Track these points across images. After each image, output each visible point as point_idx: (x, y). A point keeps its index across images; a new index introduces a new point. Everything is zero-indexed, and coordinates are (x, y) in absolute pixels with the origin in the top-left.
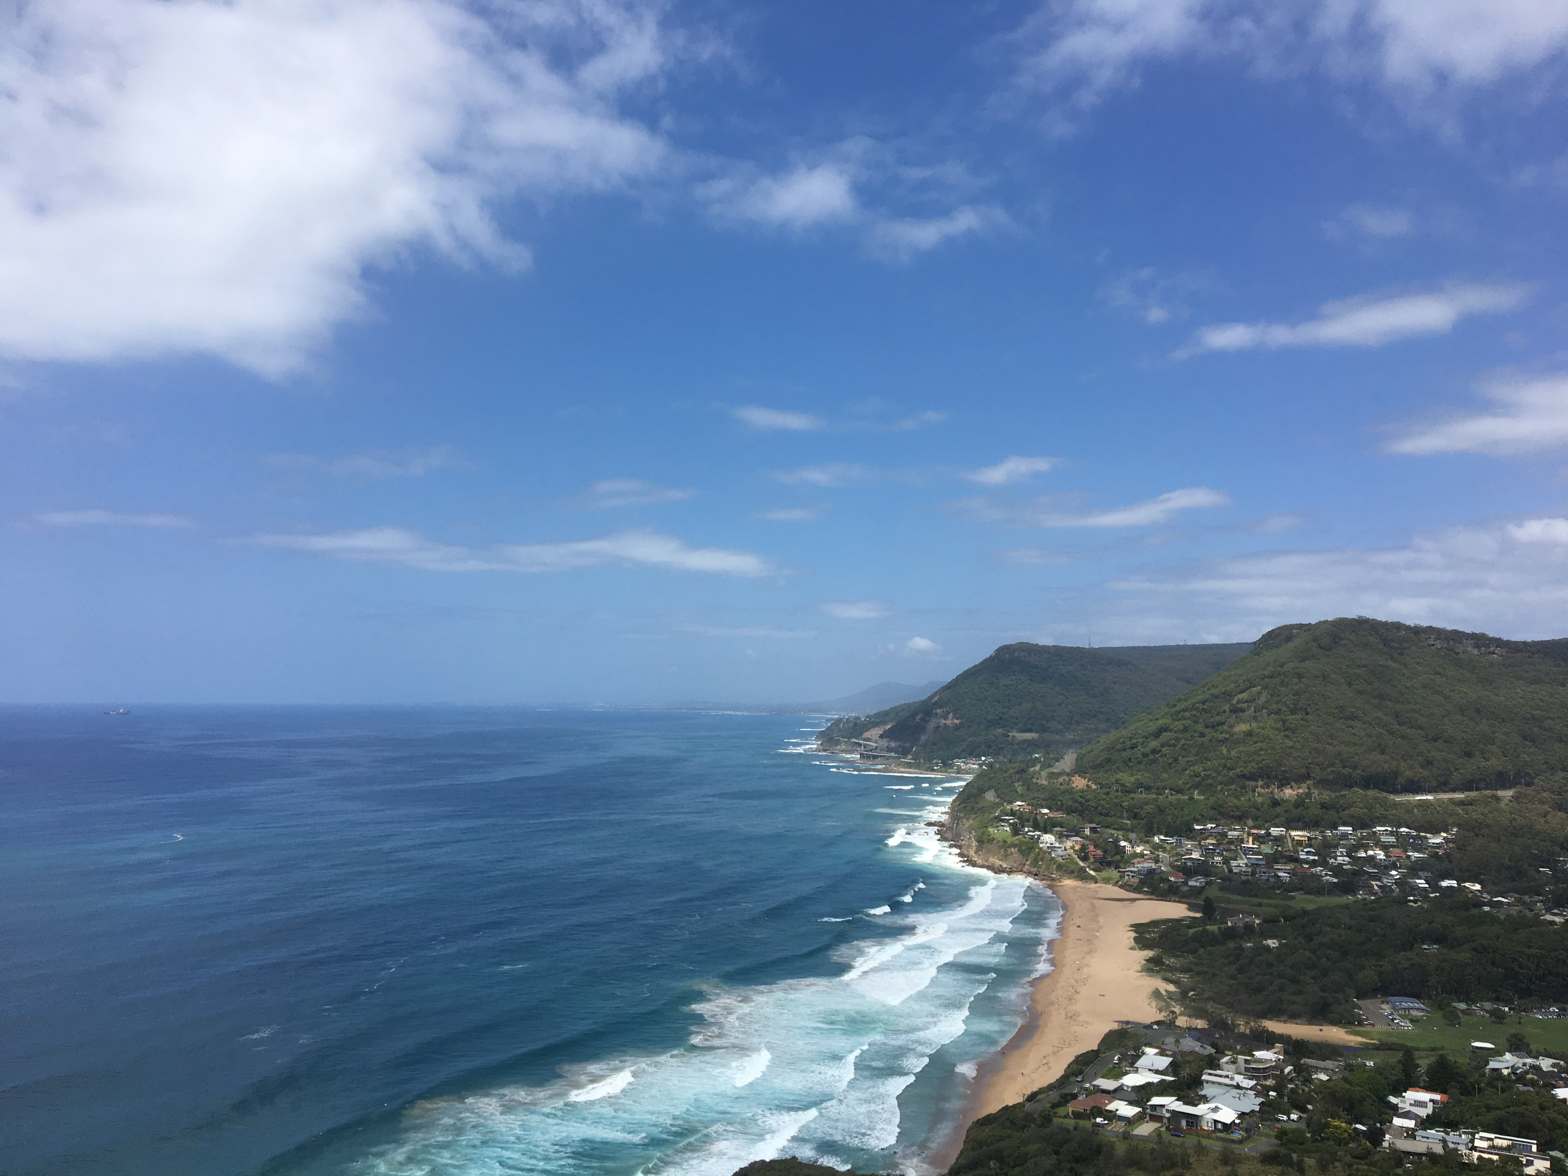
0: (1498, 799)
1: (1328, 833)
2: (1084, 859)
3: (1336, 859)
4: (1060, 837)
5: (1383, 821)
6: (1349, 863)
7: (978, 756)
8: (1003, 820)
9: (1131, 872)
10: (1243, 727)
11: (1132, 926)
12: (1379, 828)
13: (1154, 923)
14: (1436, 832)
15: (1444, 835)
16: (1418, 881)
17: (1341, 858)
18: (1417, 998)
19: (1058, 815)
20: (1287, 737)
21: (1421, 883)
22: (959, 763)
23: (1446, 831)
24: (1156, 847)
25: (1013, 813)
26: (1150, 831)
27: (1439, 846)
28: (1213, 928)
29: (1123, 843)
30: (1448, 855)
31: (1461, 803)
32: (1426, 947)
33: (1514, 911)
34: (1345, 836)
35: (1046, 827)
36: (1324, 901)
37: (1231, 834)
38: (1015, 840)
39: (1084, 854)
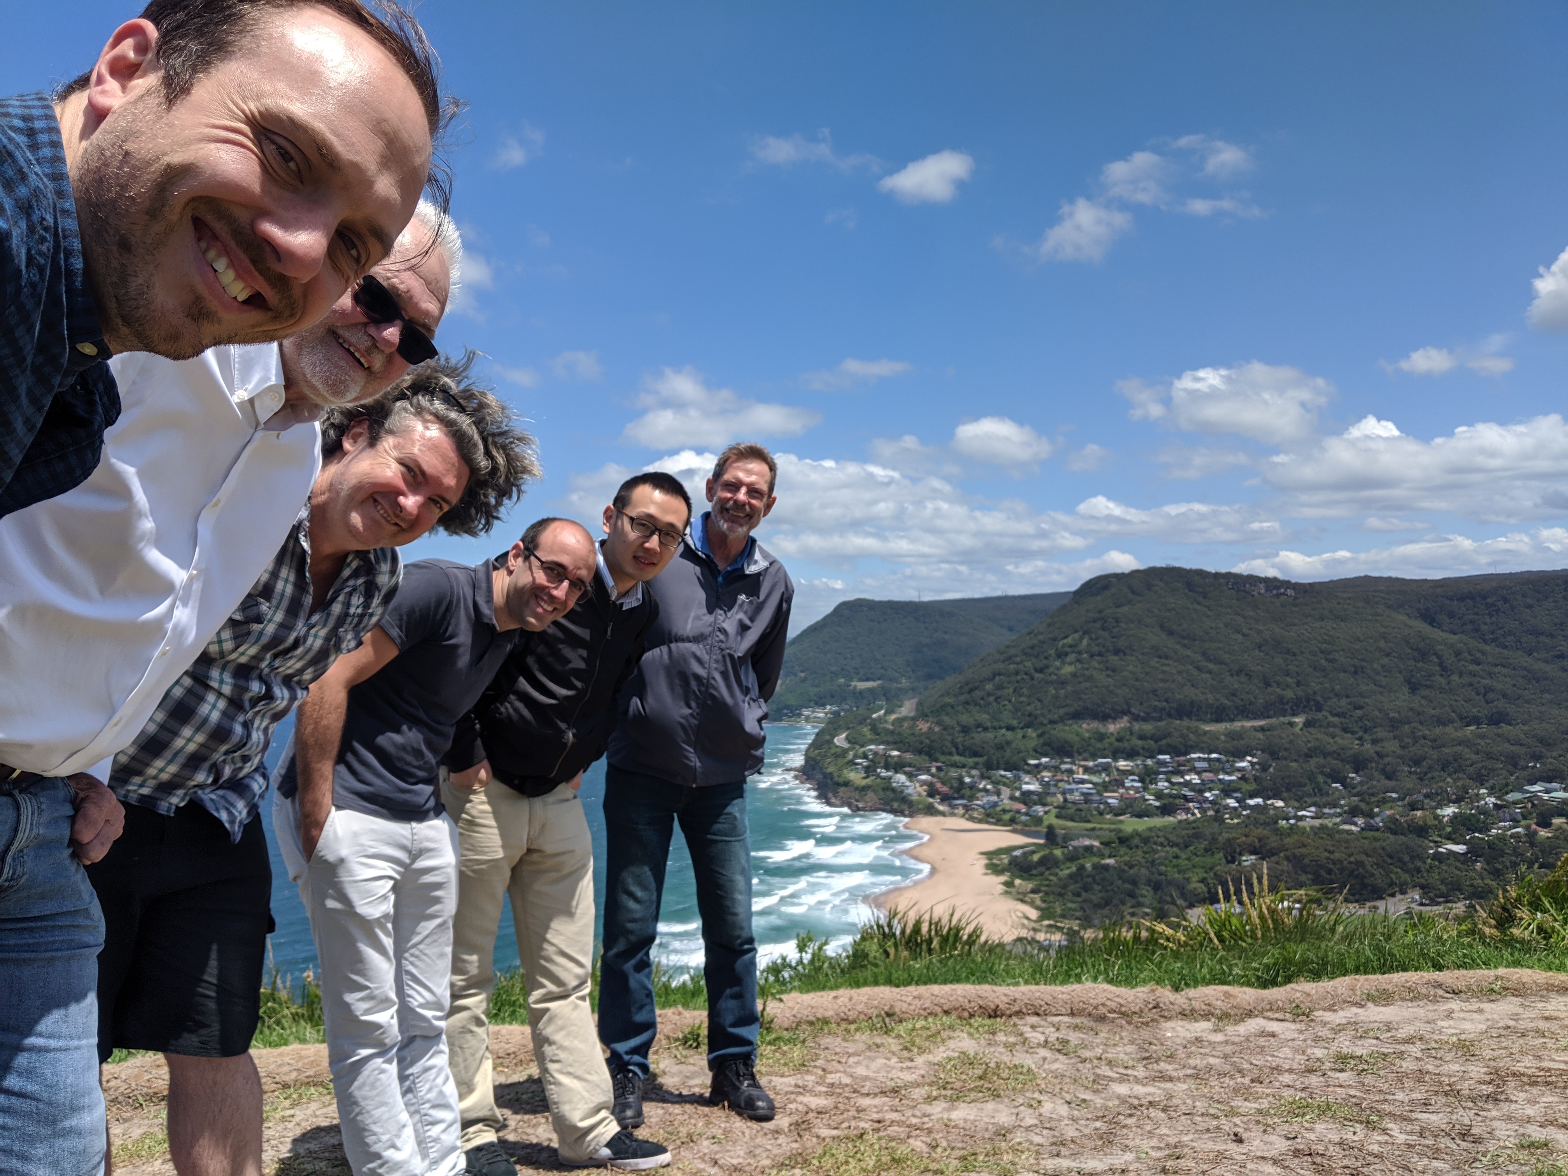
0: (1292, 724)
1: (1149, 762)
2: (932, 795)
3: (1157, 785)
7: (824, 705)
10: (1068, 669)
11: (983, 853)
12: (1191, 755)
13: (1001, 851)
14: (1241, 757)
15: (1249, 758)
19: (908, 756)
20: (1109, 676)
21: (1232, 803)
22: (808, 712)
23: (1252, 756)
25: (865, 756)
31: (1262, 729)
32: (1244, 858)
33: (1317, 823)
34: (1164, 763)
36: (1149, 822)
37: (1064, 767)
38: (868, 782)
39: (932, 791)
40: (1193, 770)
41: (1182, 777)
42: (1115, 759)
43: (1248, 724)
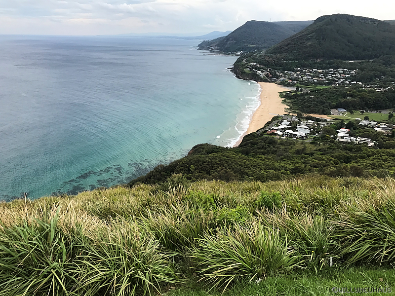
1: (327, 70)
4: (262, 72)
5: (340, 67)
6: (331, 78)
7: (240, 51)
8: (248, 67)
9: (279, 80)
11: (279, 93)
13: (284, 92)
15: (355, 70)
16: (347, 82)
17: (329, 76)
18: (344, 109)
19: (262, 66)
20: (320, 46)
24: (285, 74)
25: (250, 65)
26: (284, 70)
27: (353, 73)
28: (298, 93)
29: (277, 73)
30: (355, 76)
32: (348, 97)
33: (370, 89)
35: (259, 69)
37: (304, 71)
38: (250, 72)
39: (267, 75)
40: (339, 73)
41: (335, 75)
42: (318, 69)
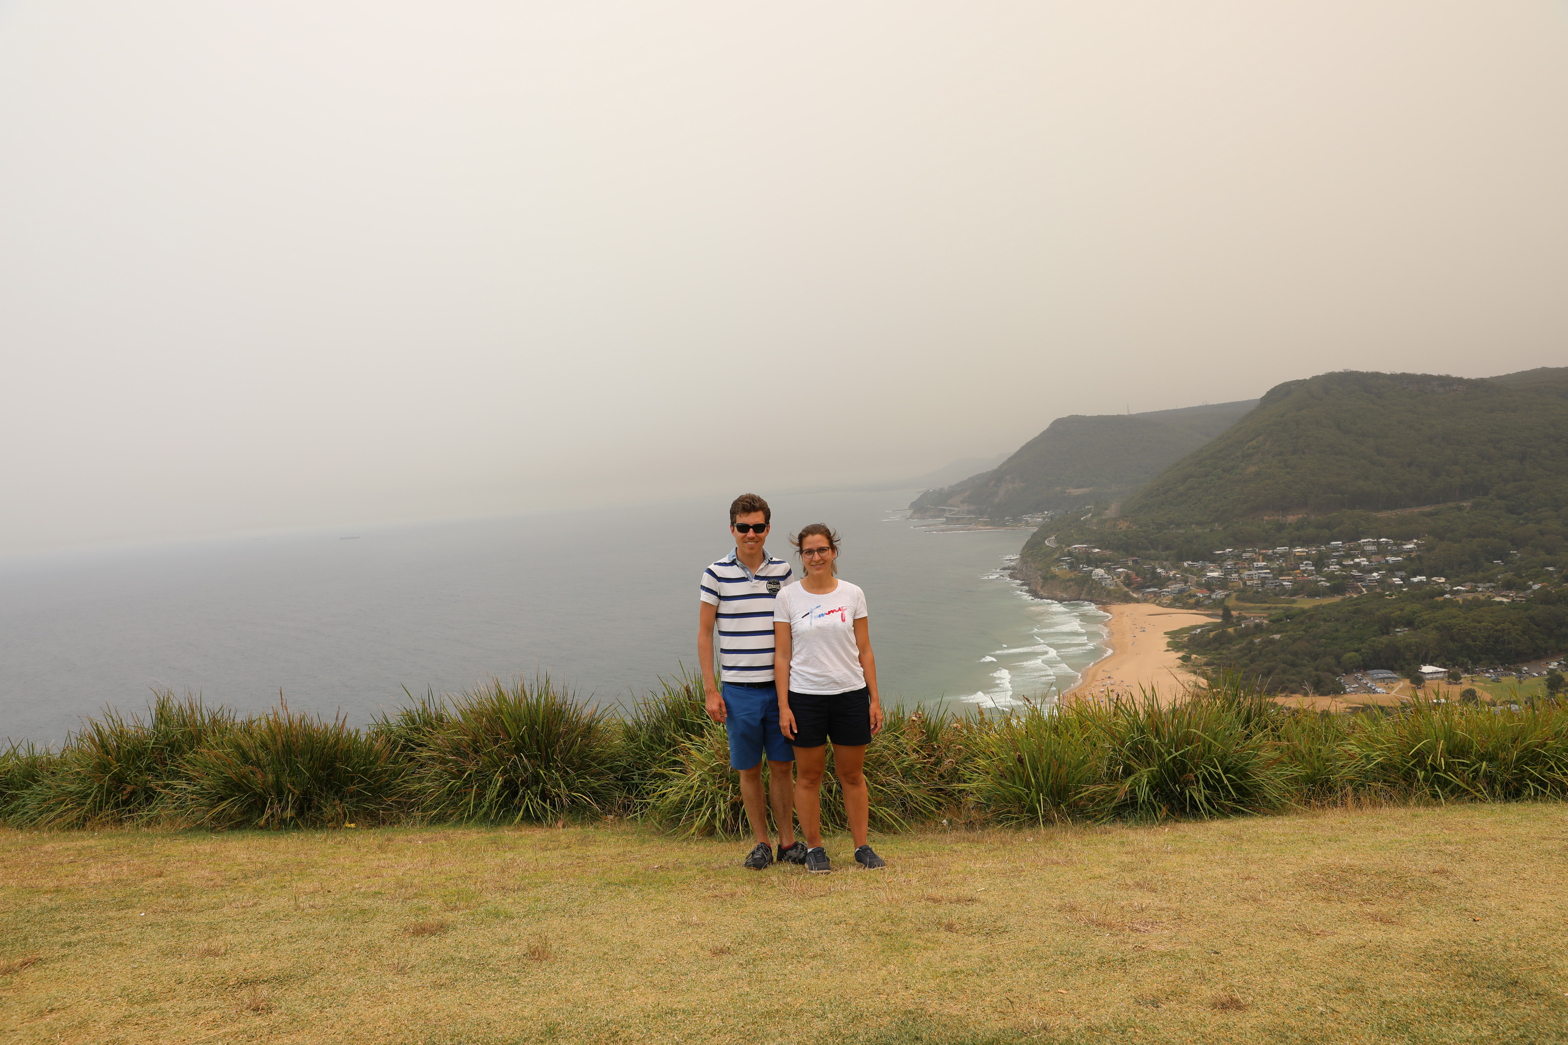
0: (1459, 509)
1: (1323, 548)
2: (1128, 585)
3: (1329, 568)
4: (1109, 570)
5: (1365, 535)
6: (1339, 570)
7: (1042, 511)
8: (1063, 561)
9: (1166, 592)
10: (1253, 469)
11: (1166, 633)
12: (1363, 540)
13: (1183, 631)
14: (1409, 539)
15: (1415, 541)
16: (1394, 579)
17: (1333, 567)
18: (1392, 669)
19: (1108, 553)
20: (1288, 473)
21: (1397, 581)
22: (1027, 518)
23: (1418, 539)
24: (1186, 570)
25: (1070, 554)
26: (1181, 558)
27: (1411, 550)
28: (1231, 630)
29: (1159, 570)
30: (1419, 558)
31: (1430, 515)
32: (1398, 630)
33: (1470, 596)
34: (1336, 549)
35: (1097, 562)
36: (1318, 601)
37: (1245, 555)
38: (1072, 575)
39: (1128, 581)
40: (1364, 554)
41: (1353, 560)
42: (1292, 546)
43: (1416, 510)
